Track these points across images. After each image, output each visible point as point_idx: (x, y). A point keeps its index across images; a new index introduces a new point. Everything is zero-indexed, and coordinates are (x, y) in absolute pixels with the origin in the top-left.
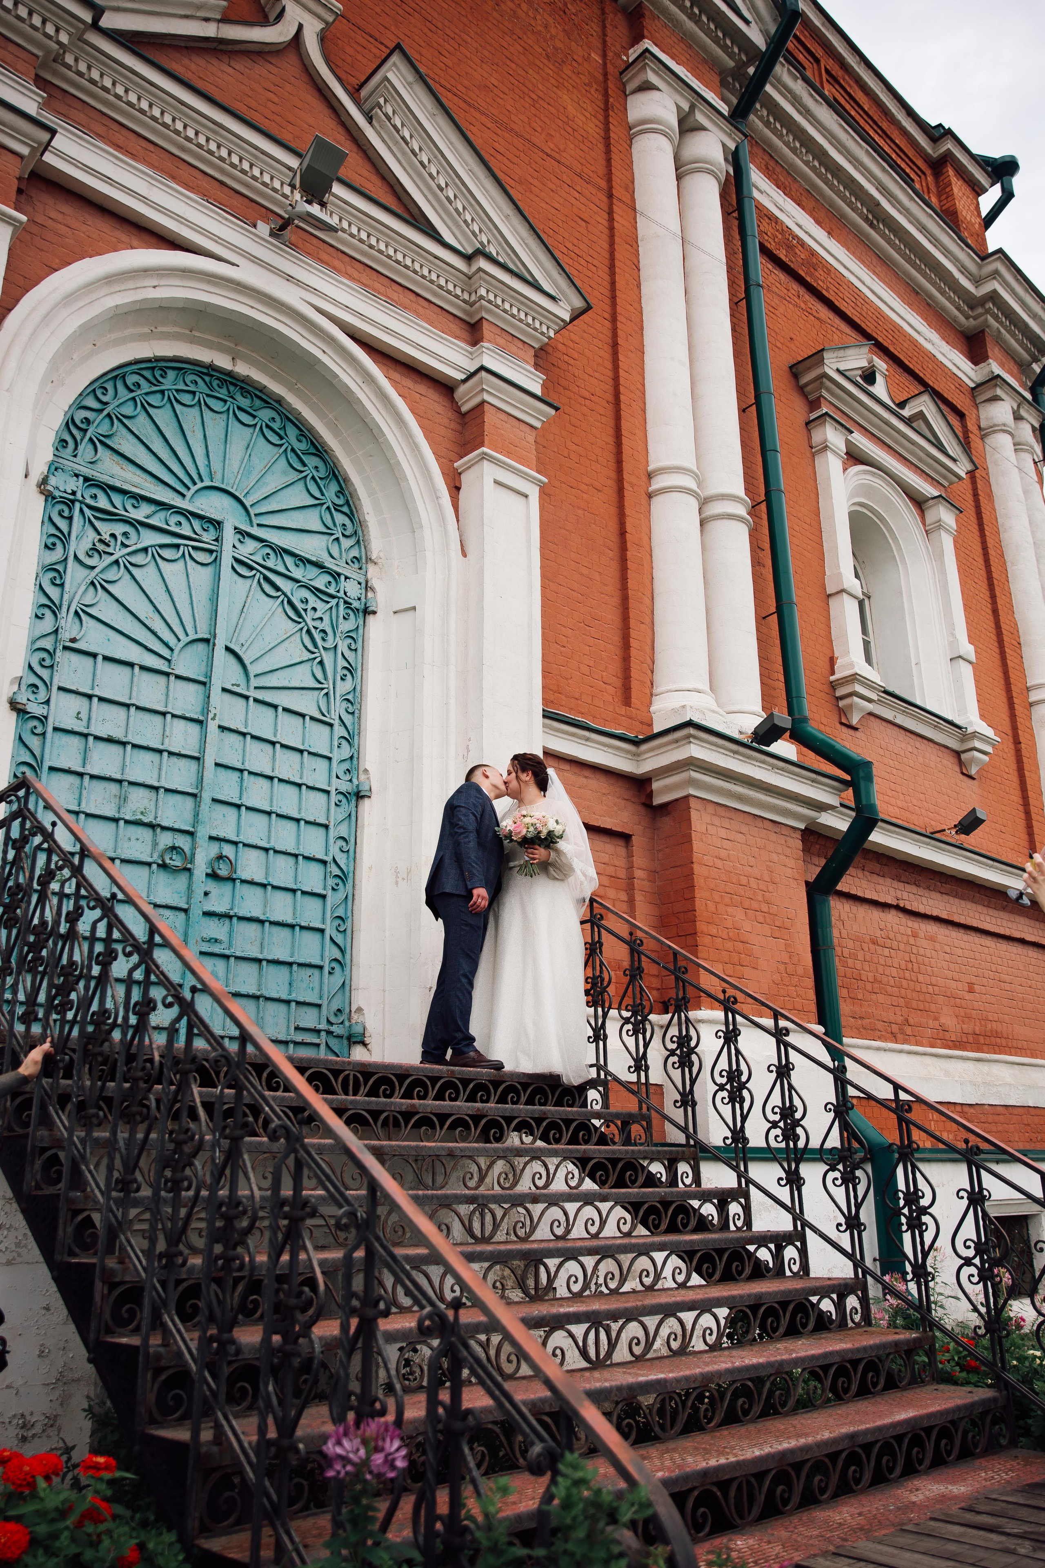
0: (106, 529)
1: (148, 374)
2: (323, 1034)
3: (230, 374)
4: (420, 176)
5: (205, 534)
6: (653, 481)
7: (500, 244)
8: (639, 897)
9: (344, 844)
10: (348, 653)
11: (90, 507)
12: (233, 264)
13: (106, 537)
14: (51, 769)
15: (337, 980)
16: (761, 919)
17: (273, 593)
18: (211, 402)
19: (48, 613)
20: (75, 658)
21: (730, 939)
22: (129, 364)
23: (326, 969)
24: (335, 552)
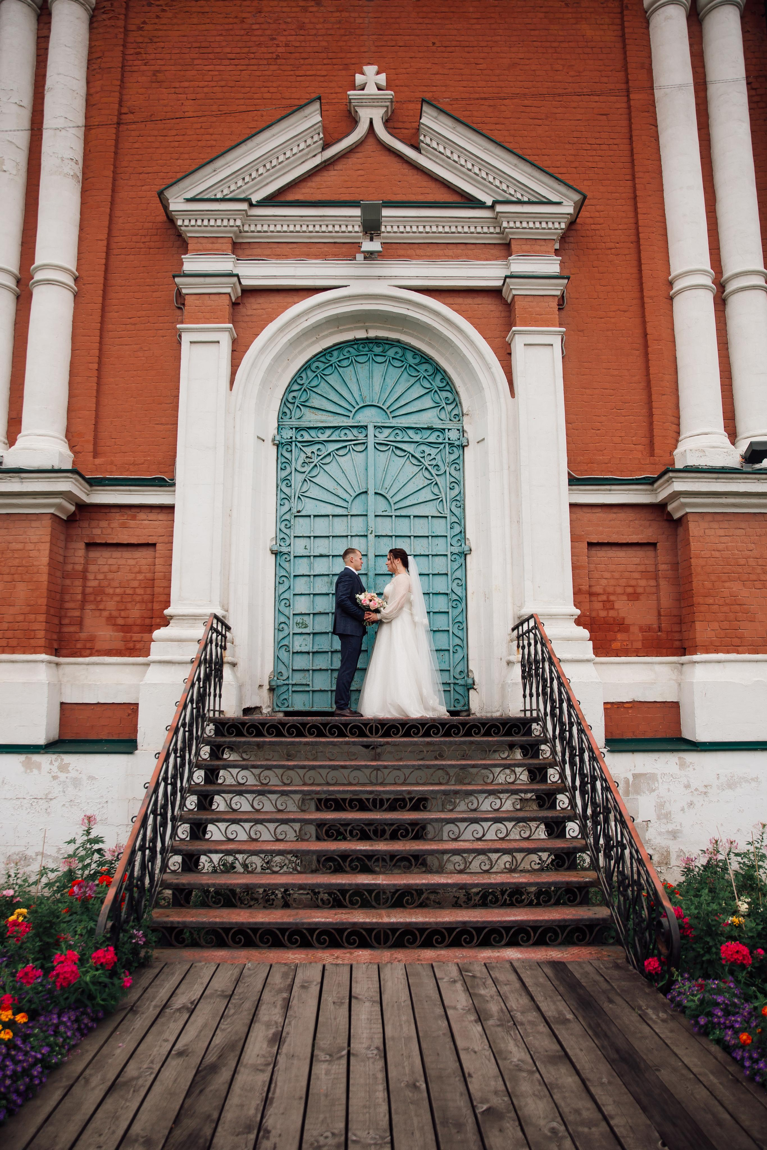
0: (308, 450)
1: (323, 359)
2: (452, 685)
3: (367, 339)
4: (456, 168)
5: (360, 435)
6: (674, 286)
7: (515, 185)
8: (663, 583)
9: (459, 581)
10: (454, 473)
11: (299, 442)
12: (346, 286)
13: (309, 454)
14: (295, 576)
15: (459, 656)
16: (760, 586)
17: (403, 454)
18: (359, 359)
19: (286, 501)
20: (301, 520)
21: (727, 604)
22: (311, 358)
23: (451, 652)
24: (443, 416)
